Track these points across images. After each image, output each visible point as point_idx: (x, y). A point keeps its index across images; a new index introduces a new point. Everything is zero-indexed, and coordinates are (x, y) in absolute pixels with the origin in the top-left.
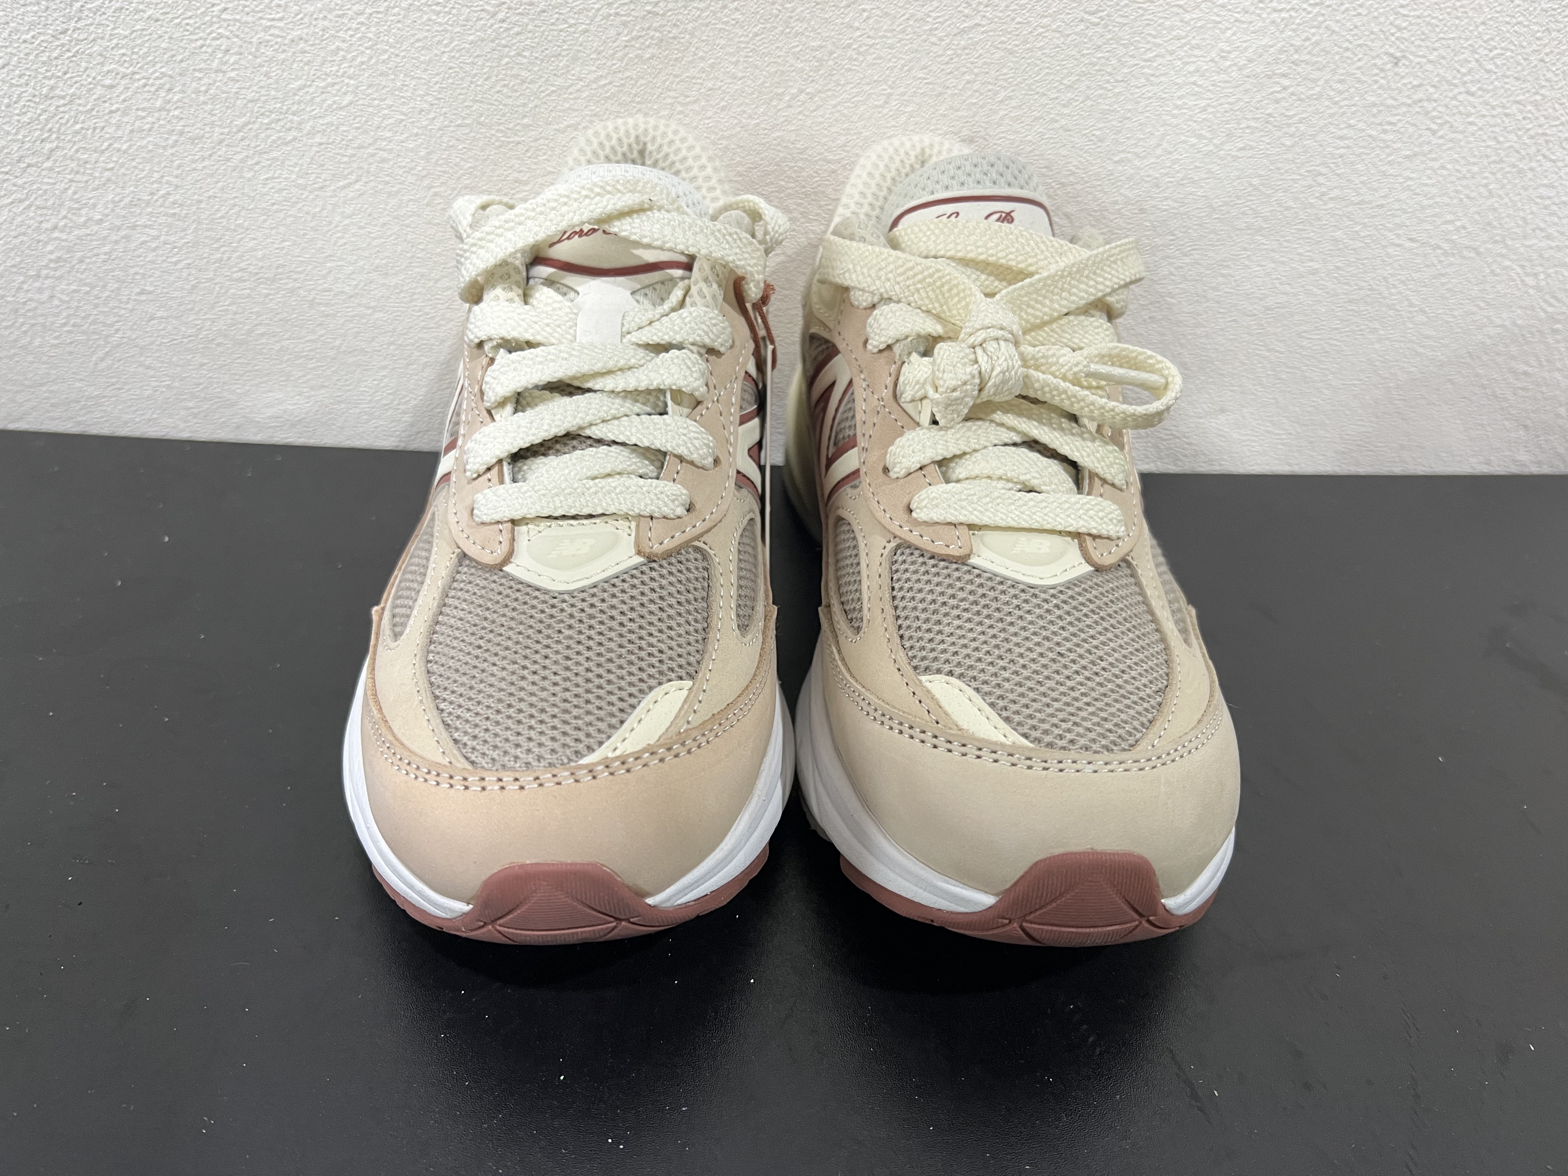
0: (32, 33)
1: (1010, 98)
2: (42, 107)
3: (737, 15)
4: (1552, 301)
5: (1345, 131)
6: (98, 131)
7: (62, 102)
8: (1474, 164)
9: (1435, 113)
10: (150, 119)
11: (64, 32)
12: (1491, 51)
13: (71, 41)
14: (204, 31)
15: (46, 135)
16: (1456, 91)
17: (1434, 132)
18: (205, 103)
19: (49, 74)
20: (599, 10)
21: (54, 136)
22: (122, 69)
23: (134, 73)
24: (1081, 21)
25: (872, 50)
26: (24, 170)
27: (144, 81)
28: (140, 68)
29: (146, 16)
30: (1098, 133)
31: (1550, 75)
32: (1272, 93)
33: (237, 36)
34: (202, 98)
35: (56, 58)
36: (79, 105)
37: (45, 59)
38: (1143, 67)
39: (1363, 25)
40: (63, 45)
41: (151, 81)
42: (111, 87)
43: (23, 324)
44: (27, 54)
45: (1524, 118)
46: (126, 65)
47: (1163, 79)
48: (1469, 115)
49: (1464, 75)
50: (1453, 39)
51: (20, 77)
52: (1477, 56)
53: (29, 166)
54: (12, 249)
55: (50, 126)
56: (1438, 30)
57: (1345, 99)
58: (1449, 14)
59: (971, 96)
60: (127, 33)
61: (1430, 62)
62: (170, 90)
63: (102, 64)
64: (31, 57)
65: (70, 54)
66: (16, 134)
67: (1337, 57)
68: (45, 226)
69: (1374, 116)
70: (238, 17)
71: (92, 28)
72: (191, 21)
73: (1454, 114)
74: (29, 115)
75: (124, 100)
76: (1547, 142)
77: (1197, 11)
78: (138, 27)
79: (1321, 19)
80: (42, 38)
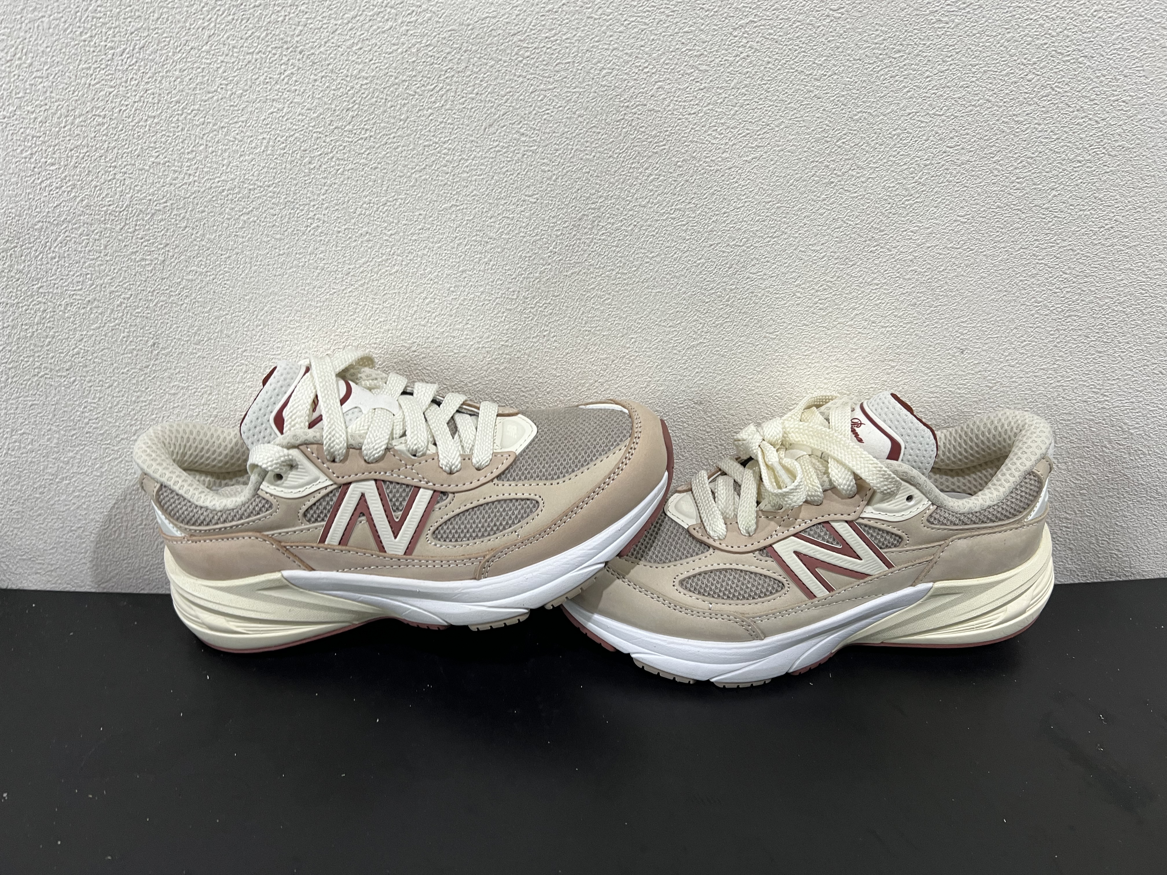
0: (127, 369)
1: (724, 379)
2: (131, 407)
3: (555, 344)
4: (1078, 477)
5: (933, 389)
6: (165, 418)
7: (144, 404)
8: (1018, 404)
9: (989, 378)
10: (197, 410)
11: (147, 367)
12: (1022, 342)
13: (151, 372)
14: (232, 362)
15: (134, 422)
16: (1002, 365)
17: (991, 388)
18: (232, 399)
19: (137, 390)
20: (472, 345)
21: (139, 422)
22: (181, 384)
23: (189, 386)
24: (765, 337)
25: (638, 359)
26: (119, 442)
27: (195, 390)
28: (194, 383)
29: (197, 356)
30: (779, 395)
31: (1061, 354)
32: (885, 369)
33: (252, 364)
34: (229, 397)
35: (141, 381)
36: (155, 405)
37: (134, 381)
38: (803, 359)
39: (939, 333)
40: (146, 374)
41: (199, 390)
42: (174, 394)
43: (114, 527)
44: (124, 380)
45: (1048, 378)
46: (184, 382)
47: (817, 365)
48: (1012, 378)
49: (1007, 356)
50: (997, 337)
51: (119, 392)
52: (1013, 346)
53: (122, 439)
54: (109, 486)
55: (136, 417)
56: (986, 333)
57: (932, 372)
58: (993, 324)
59: (700, 380)
60: (185, 365)
61: (983, 351)
62: (210, 394)
63: (170, 382)
64: (127, 381)
65: (150, 378)
66: (115, 422)
67: (925, 350)
68: (130, 471)
69: (951, 380)
70: (253, 354)
71: (164, 364)
72: (225, 357)
73: (1002, 378)
74: (123, 412)
75: (182, 401)
76: (1064, 390)
77: (835, 329)
78: (192, 362)
79: (912, 330)
80: (133, 371)
